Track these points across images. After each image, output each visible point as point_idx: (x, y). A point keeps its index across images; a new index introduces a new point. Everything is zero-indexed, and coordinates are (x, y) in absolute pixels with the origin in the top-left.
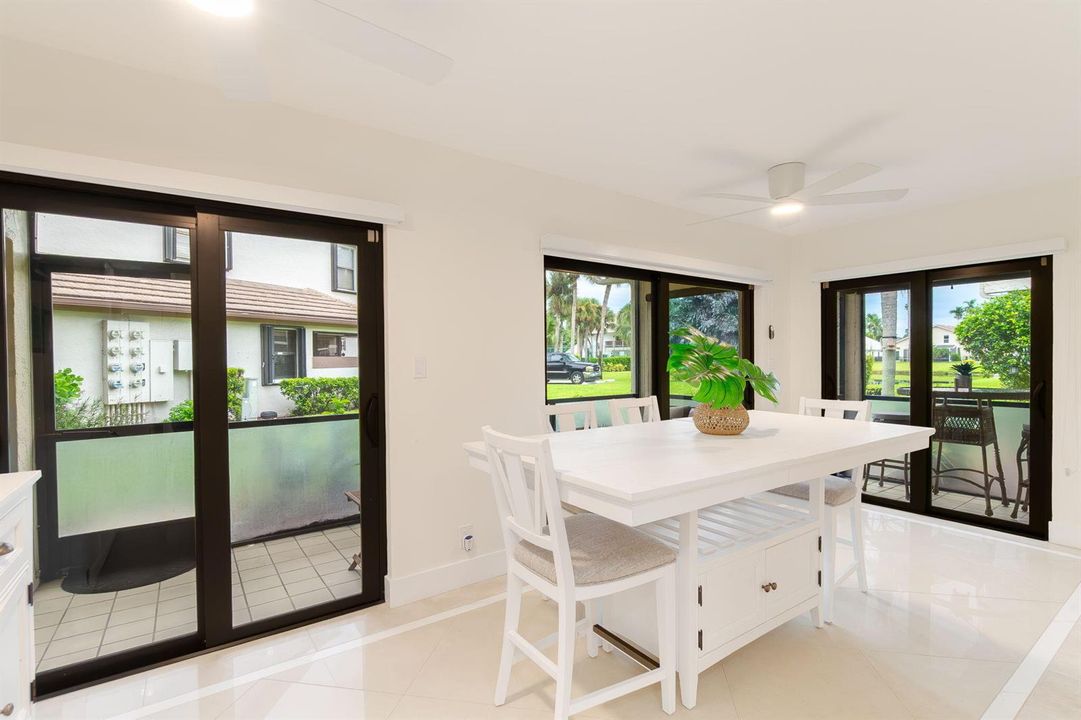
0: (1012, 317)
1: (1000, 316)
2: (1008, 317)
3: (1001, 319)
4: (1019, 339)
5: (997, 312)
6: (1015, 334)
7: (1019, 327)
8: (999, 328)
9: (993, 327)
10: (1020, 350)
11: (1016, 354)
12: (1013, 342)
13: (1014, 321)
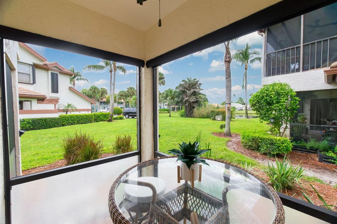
0: (272, 94)
1: (267, 94)
2: (271, 95)
3: (267, 95)
4: (275, 105)
5: (266, 92)
6: (273, 103)
7: (275, 100)
8: (266, 100)
9: (264, 100)
10: (275, 110)
11: (274, 112)
12: (273, 107)
13: (273, 96)
